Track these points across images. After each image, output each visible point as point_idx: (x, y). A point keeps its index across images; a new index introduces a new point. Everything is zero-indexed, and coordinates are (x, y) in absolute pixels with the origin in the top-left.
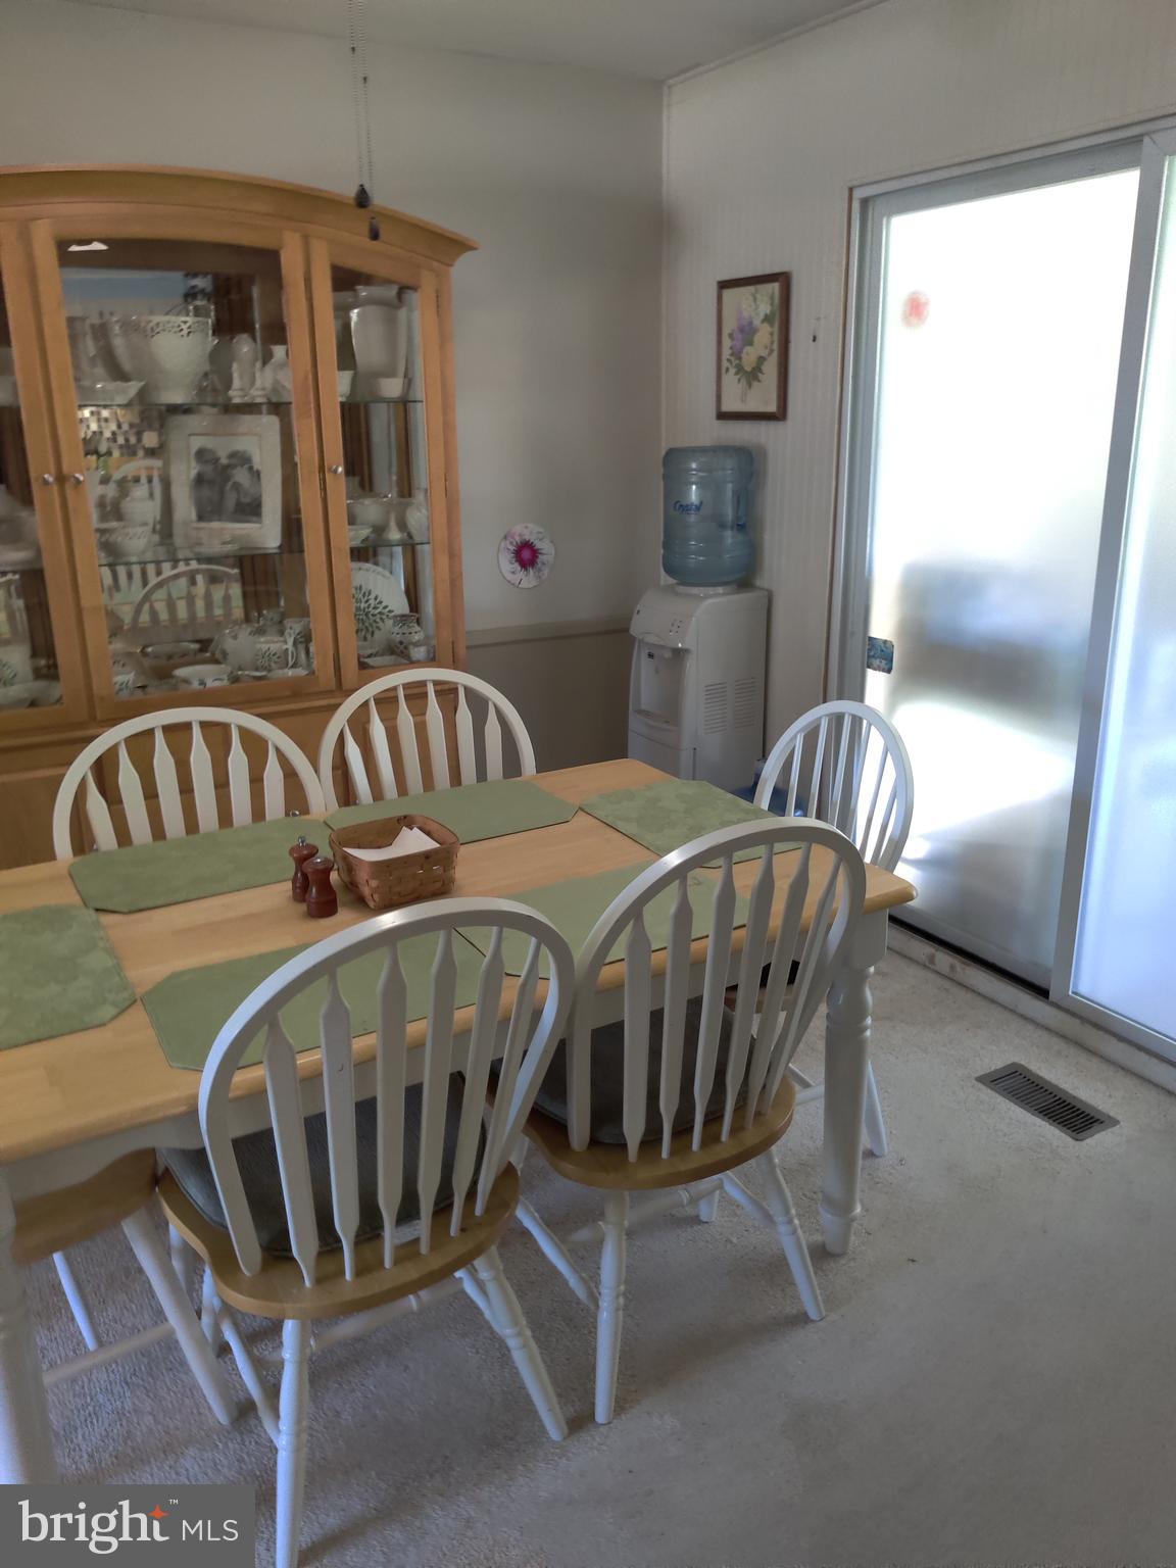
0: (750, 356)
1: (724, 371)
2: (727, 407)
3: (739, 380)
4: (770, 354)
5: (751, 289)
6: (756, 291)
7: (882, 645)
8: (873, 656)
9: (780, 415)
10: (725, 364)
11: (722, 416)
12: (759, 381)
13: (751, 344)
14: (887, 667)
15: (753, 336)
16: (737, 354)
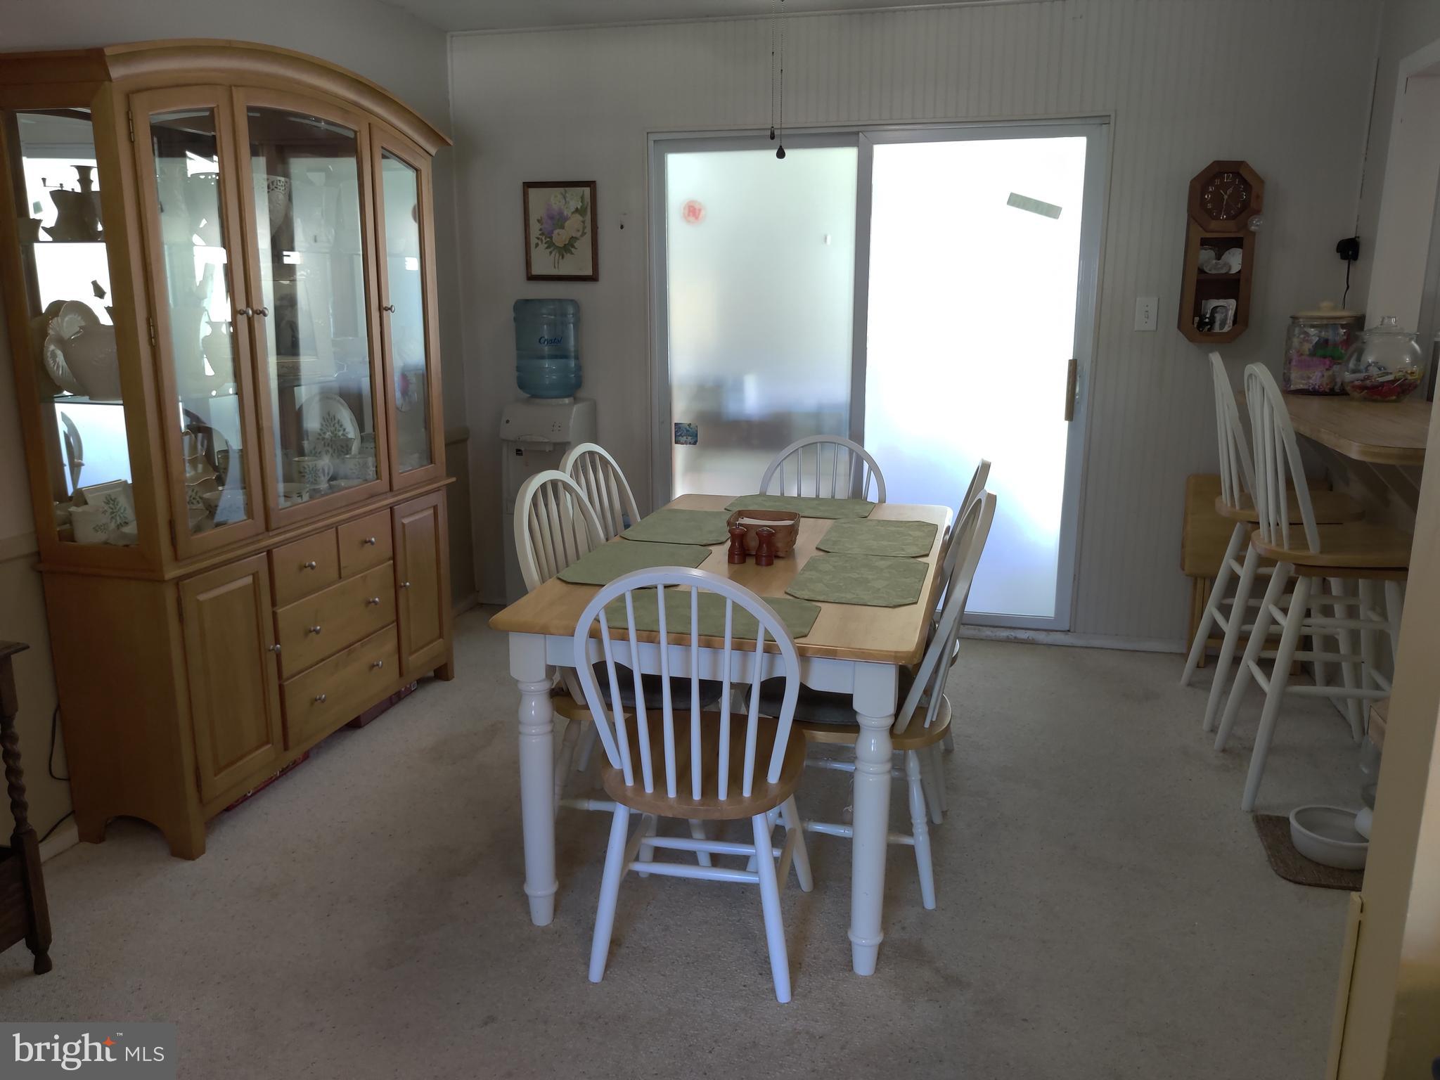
0: (560, 237)
1: (533, 246)
2: (536, 270)
3: (551, 253)
4: (583, 234)
5: (562, 190)
6: (566, 192)
7: (688, 427)
8: (681, 435)
9: (593, 278)
10: (533, 241)
11: (532, 278)
12: (572, 253)
13: (562, 227)
14: (692, 441)
15: (564, 223)
16: (547, 235)
